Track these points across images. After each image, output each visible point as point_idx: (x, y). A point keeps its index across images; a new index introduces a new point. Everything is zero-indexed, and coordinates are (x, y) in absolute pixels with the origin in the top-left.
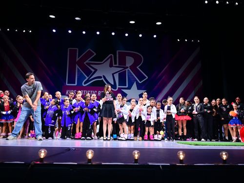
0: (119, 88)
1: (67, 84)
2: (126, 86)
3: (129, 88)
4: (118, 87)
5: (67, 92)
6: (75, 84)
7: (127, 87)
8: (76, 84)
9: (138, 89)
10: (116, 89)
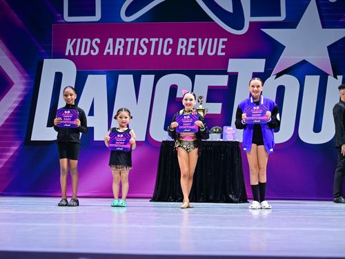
0: (251, 23)
1: (67, 19)
2: (279, 15)
3: (291, 23)
4: (248, 19)
5: (69, 47)
6: (93, 14)
7: (282, 17)
8: (97, 17)
9: (324, 26)
10: (241, 28)
